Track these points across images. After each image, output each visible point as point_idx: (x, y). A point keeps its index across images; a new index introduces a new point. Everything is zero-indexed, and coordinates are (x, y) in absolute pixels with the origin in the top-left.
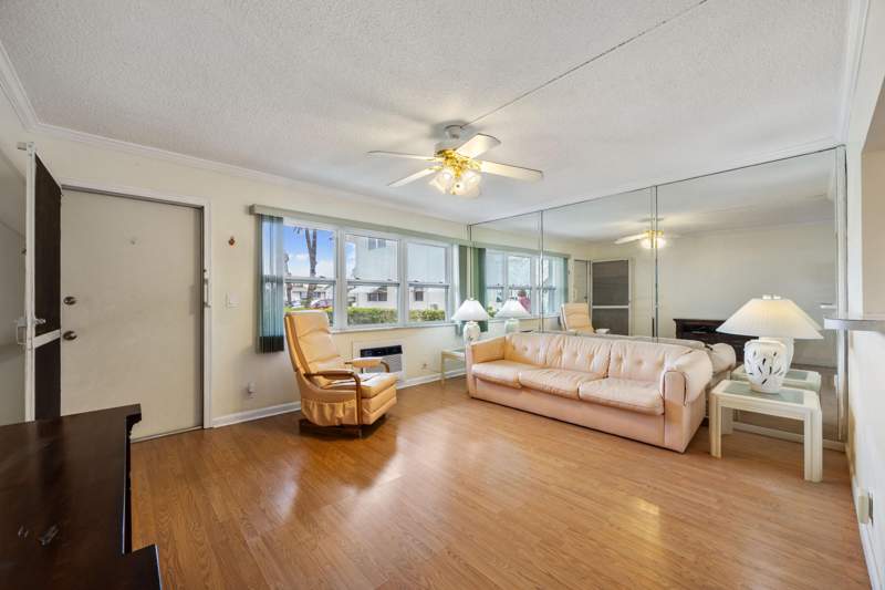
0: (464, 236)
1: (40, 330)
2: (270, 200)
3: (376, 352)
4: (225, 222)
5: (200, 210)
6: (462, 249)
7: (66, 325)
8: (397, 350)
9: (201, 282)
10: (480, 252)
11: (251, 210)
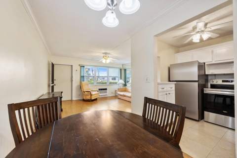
0: (121, 67)
1: (52, 84)
2: (83, 63)
3: (102, 89)
4: (76, 67)
5: (72, 66)
6: (121, 70)
7: (55, 83)
8: (106, 89)
9: (72, 77)
10: (125, 70)
11: (79, 65)
